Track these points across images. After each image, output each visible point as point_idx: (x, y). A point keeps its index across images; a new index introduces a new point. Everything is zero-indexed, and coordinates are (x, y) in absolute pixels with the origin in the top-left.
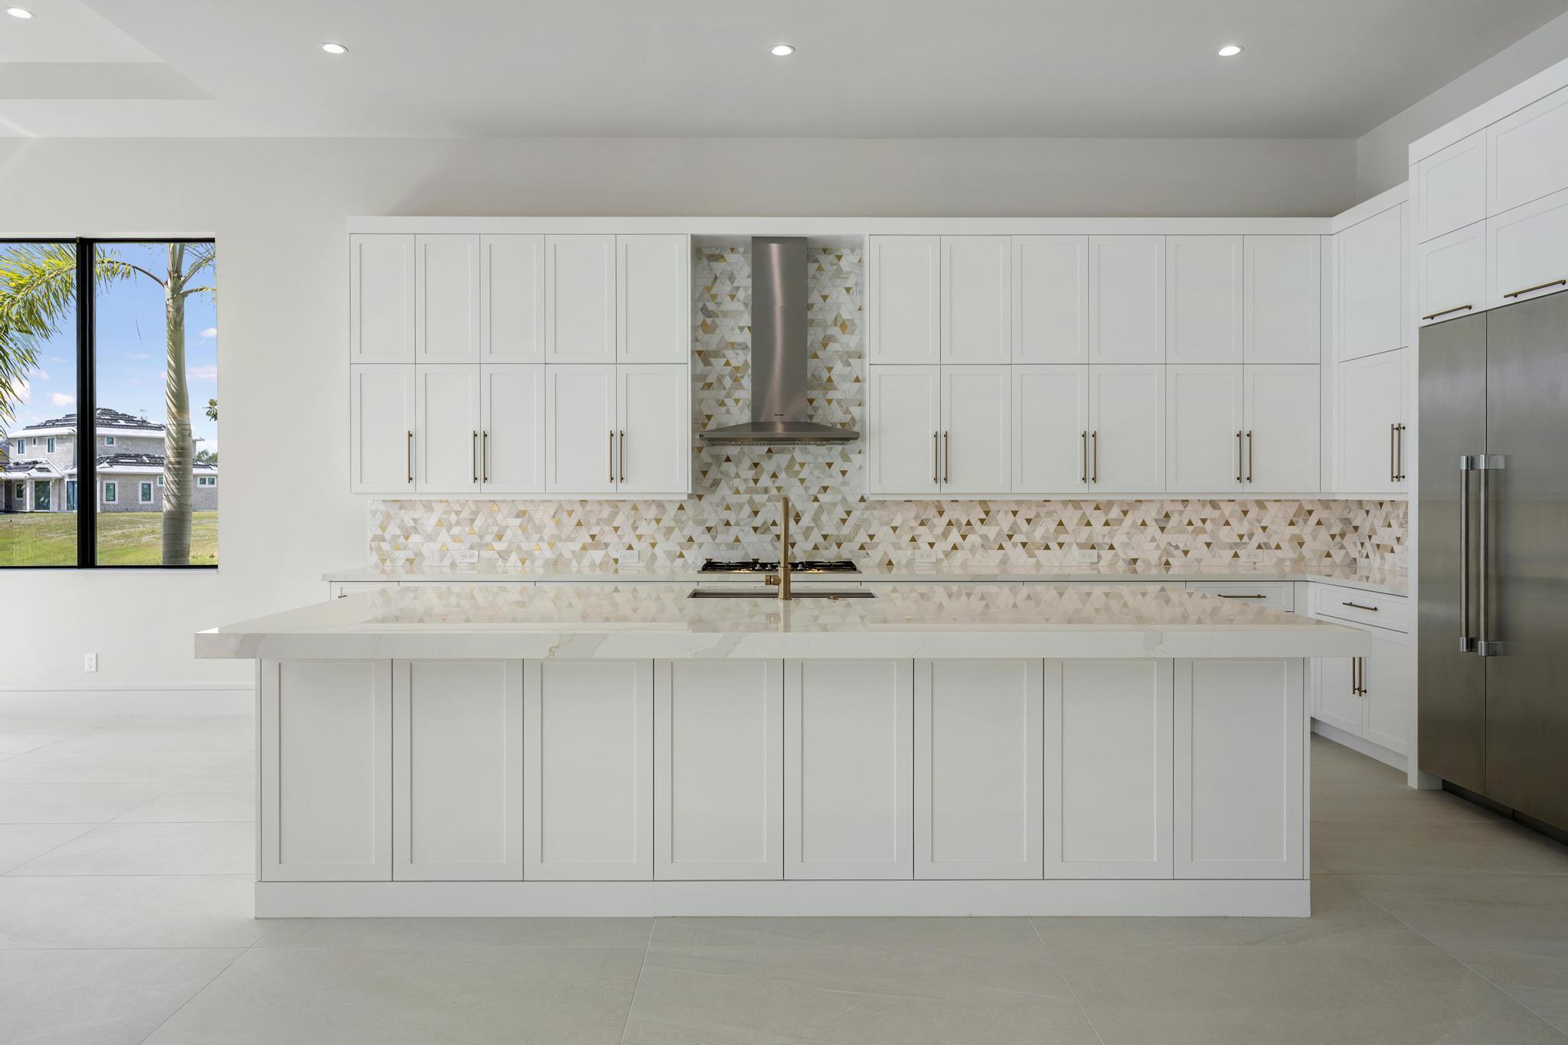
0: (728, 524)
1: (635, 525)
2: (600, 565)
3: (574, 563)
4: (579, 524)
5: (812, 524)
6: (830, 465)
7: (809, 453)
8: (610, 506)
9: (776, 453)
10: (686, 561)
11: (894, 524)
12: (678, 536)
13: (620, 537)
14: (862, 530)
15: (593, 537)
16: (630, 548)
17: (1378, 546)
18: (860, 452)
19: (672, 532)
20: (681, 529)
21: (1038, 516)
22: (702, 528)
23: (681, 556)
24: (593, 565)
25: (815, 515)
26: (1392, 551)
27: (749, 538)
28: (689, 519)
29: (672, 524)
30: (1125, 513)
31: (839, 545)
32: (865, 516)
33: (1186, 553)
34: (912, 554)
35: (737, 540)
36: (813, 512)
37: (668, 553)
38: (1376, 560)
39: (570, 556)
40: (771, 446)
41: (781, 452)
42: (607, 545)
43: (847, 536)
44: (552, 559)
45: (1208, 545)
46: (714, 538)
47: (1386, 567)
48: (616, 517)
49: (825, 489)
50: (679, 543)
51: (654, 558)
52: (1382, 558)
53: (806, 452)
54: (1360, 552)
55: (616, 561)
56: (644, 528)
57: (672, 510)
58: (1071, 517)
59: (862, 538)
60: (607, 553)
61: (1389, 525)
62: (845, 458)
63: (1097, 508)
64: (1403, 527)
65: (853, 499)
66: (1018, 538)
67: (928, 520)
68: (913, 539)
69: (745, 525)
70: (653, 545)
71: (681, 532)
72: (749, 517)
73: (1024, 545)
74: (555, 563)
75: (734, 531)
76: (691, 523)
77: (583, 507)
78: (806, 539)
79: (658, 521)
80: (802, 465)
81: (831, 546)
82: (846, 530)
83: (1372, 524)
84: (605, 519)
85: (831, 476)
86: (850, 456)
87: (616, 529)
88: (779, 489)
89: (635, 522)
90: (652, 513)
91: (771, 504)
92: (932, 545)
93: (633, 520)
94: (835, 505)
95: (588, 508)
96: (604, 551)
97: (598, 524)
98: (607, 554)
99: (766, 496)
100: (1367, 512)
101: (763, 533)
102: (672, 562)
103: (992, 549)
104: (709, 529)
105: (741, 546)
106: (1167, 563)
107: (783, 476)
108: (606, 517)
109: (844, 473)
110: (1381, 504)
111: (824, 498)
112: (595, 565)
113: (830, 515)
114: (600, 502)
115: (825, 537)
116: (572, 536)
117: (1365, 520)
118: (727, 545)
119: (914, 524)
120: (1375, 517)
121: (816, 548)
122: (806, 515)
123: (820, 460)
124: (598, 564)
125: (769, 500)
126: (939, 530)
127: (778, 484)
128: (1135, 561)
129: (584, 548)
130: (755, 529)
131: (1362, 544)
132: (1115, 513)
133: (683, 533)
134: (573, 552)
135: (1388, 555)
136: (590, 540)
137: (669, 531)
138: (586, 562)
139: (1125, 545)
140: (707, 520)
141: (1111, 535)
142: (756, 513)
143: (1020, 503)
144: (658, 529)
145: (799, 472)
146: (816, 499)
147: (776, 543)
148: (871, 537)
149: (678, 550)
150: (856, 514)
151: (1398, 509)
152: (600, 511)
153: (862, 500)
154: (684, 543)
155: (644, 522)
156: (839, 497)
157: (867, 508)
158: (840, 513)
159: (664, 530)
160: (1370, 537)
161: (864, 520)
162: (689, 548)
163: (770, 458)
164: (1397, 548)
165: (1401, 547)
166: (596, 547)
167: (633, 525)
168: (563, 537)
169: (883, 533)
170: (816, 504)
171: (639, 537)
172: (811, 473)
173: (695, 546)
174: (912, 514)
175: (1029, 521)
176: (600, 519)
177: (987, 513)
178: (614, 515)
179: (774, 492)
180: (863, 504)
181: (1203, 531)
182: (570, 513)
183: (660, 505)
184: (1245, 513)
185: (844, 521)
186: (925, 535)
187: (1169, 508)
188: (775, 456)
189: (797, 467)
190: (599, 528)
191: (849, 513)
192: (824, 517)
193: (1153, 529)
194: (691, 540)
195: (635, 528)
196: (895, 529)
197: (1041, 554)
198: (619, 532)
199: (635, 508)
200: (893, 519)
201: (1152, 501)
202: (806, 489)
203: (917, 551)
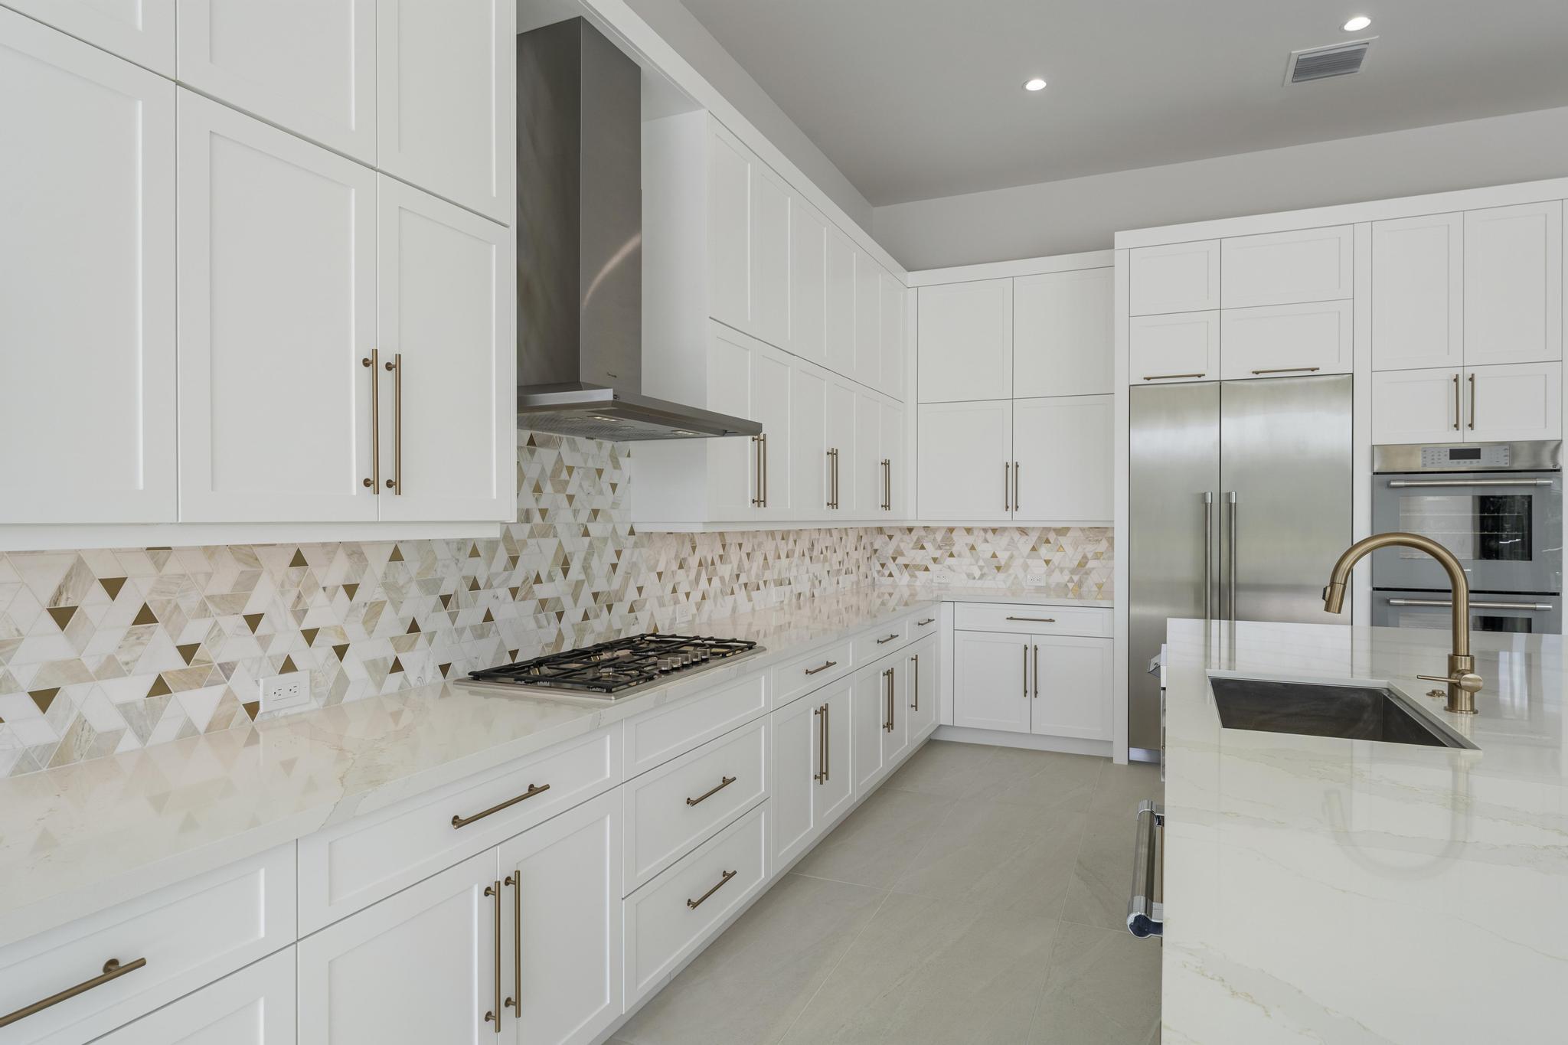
0: (475, 586)
1: (300, 607)
2: (208, 730)
3: (129, 742)
4: (145, 616)
5: (582, 577)
6: (600, 472)
7: (578, 451)
8: (239, 560)
9: (539, 446)
10: (405, 677)
11: (659, 570)
12: (391, 623)
13: (264, 642)
14: (632, 579)
15: (188, 652)
16: (289, 666)
17: (906, 566)
18: (629, 456)
19: (378, 614)
20: (397, 605)
21: (753, 550)
22: (434, 599)
23: (397, 667)
24: (189, 731)
25: (585, 559)
26: (927, 569)
27: (506, 610)
28: (410, 580)
29: (379, 595)
30: (795, 541)
31: (610, 608)
32: (634, 560)
33: (820, 582)
34: (674, 612)
35: (488, 617)
36: (582, 555)
37: (372, 666)
38: (903, 579)
39: (117, 722)
40: (534, 432)
41: (547, 443)
42: (227, 669)
43: (617, 591)
44: (51, 745)
45: (828, 572)
46: (453, 617)
47: (918, 583)
48: (251, 589)
49: (595, 514)
50: (392, 639)
51: (342, 681)
52: (913, 576)
53: (574, 447)
54: (879, 572)
55: (252, 709)
56: (325, 612)
57: (378, 563)
58: (769, 546)
59: (632, 595)
60: (229, 691)
61: (923, 548)
62: (616, 465)
63: (783, 539)
64: (941, 549)
65: (623, 531)
66: (743, 579)
67: (685, 559)
68: (674, 591)
69: (498, 587)
70: (341, 651)
71: (397, 610)
72: (505, 569)
73: (746, 585)
74: (60, 756)
75: (484, 597)
76: (414, 590)
77: (159, 565)
78: (576, 601)
79: (351, 590)
80: (570, 470)
81: (601, 611)
82: (616, 582)
83: (898, 546)
84: (223, 597)
85: (601, 493)
86: (620, 459)
87: (253, 621)
88: (543, 512)
89: (299, 597)
90: (338, 572)
91: (532, 541)
92: (688, 595)
93: (294, 594)
94: (605, 540)
95: (172, 567)
96: (218, 691)
97: (203, 611)
98: (229, 696)
99: (527, 527)
100: (890, 537)
101: (524, 599)
102: (380, 685)
103: (727, 594)
104: (445, 600)
105: (494, 628)
106: (813, 596)
107: (548, 488)
108: (226, 590)
109: (614, 486)
110: (910, 530)
111: (595, 529)
112: (196, 732)
113: (600, 557)
114: (210, 551)
115: (596, 595)
116: (122, 658)
117: (887, 544)
118: (473, 628)
119: (675, 566)
120: (902, 540)
122: (575, 559)
123: (590, 464)
124: (202, 727)
125: (532, 535)
126: (692, 574)
127: (542, 506)
128: (800, 594)
129: (160, 688)
130: (514, 592)
131: (883, 565)
132: (791, 543)
133: (402, 614)
134: (125, 709)
135: (920, 574)
136: (179, 663)
137: (374, 610)
138: (166, 730)
139: (796, 578)
140: (442, 580)
141: (789, 569)
142: (514, 560)
143: (743, 533)
144: (351, 610)
145: (567, 482)
146: (586, 534)
147: (539, 616)
148: (640, 589)
149: (390, 654)
150: (625, 554)
151: (934, 533)
152: (209, 576)
153: (632, 532)
154: (401, 637)
155: (320, 597)
156: (610, 527)
157: (636, 545)
158: (610, 554)
159: (364, 611)
160: (894, 559)
161: (634, 565)
162: (411, 646)
163: (532, 453)
164: (932, 566)
165: (940, 566)
166: (197, 680)
167: (295, 605)
168: (91, 665)
169: (649, 580)
170: (587, 540)
171: (310, 635)
172: (581, 486)
173: (421, 639)
174: (673, 554)
175: (748, 555)
176: (210, 598)
177: (724, 546)
178: (247, 583)
179: (537, 518)
180: (632, 538)
181: (825, 560)
182: (113, 586)
183: (355, 552)
184: (841, 539)
185: (614, 566)
186: (684, 580)
187: (813, 537)
188: (540, 451)
189: (564, 475)
190: (205, 624)
191: (618, 553)
192: (595, 563)
194: (414, 628)
195: (300, 614)
196: (660, 575)
197: (754, 594)
198: (263, 628)
199: (299, 561)
200: (658, 561)
201: (805, 530)
202: (576, 512)
203: (678, 606)
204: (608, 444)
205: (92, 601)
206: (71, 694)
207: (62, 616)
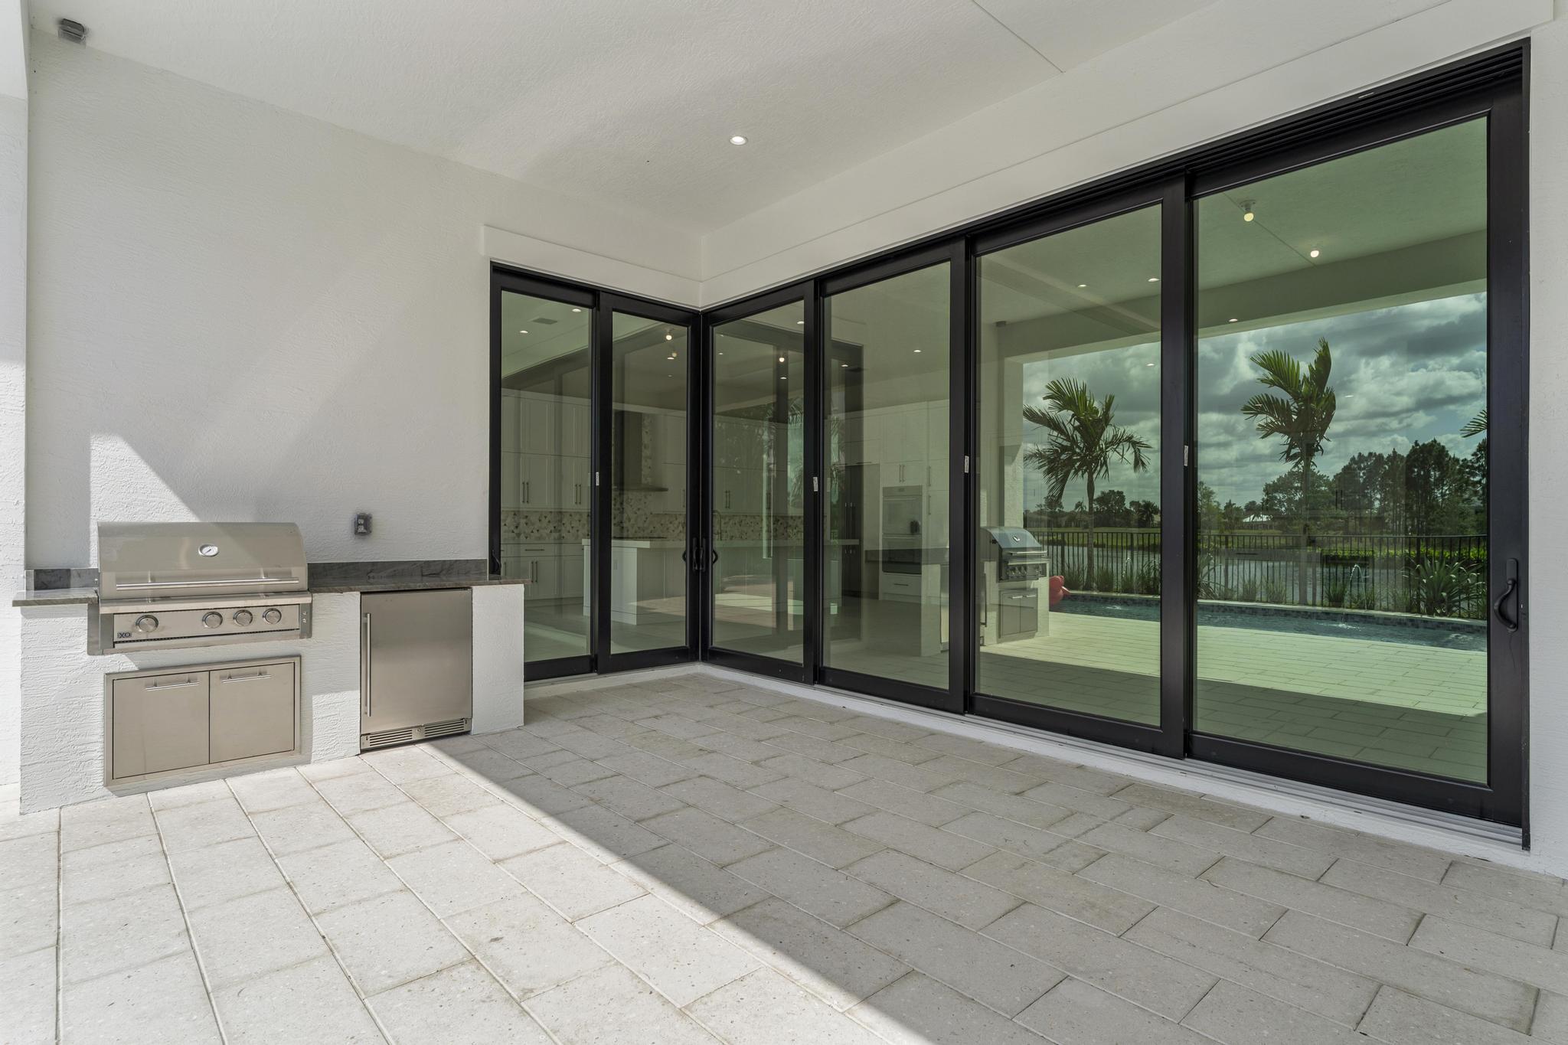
4: (549, 522)
6: (640, 500)
49: (639, 509)
62: (646, 497)
70: (578, 531)
79: (580, 521)
80: (631, 499)
82: (646, 525)
90: (577, 517)
115: (639, 528)
121: (636, 532)
126: (676, 526)
129: (551, 532)
132: (727, 520)
146: (636, 513)
158: (644, 518)
182: (546, 517)
193: (738, 525)
195: (571, 524)
196: (662, 525)
199: (571, 515)
204: (643, 493)
205: (543, 519)
206: (541, 531)
207: (540, 520)
